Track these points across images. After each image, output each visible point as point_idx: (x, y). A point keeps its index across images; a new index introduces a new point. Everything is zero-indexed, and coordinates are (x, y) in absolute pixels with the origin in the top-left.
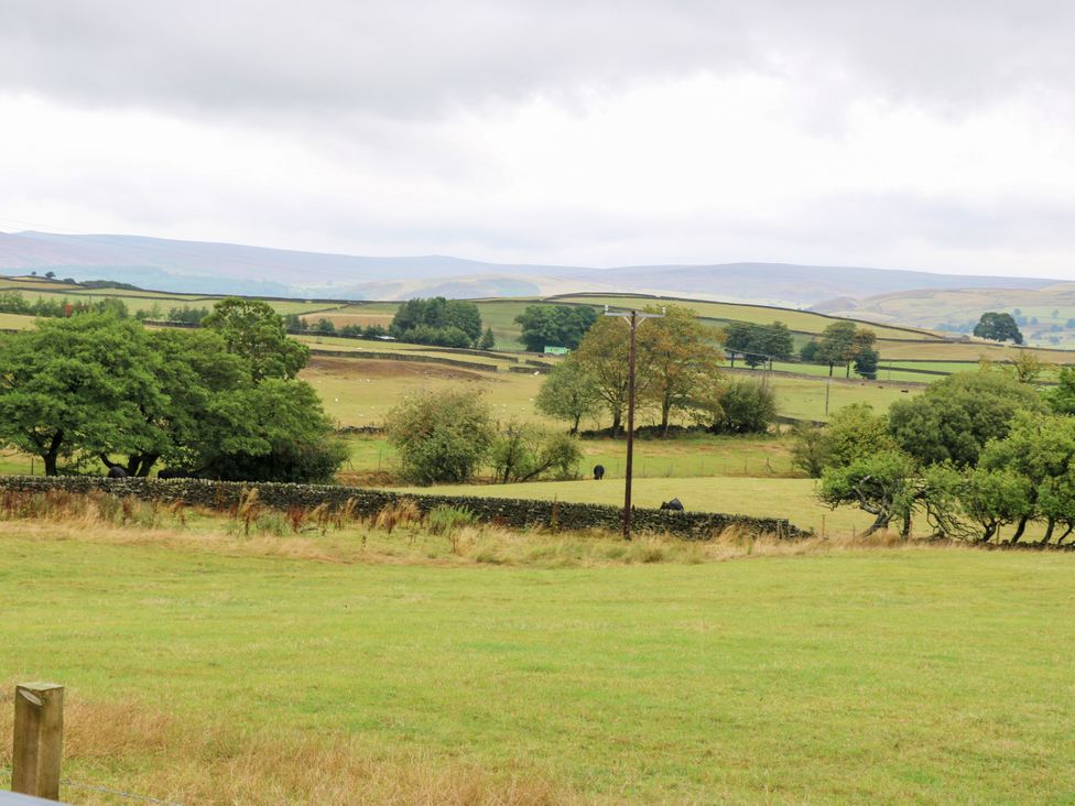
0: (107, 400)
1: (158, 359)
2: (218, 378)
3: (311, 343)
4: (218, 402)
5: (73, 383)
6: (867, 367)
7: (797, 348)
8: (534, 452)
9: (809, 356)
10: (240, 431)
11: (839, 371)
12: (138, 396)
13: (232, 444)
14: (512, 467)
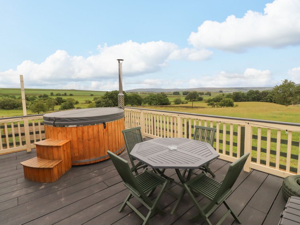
0: (154, 100)
1: (157, 97)
2: (161, 98)
3: (168, 95)
4: (162, 100)
5: (152, 99)
6: (210, 95)
7: (204, 94)
8: (184, 102)
9: (205, 94)
10: (163, 102)
11: (208, 95)
12: (156, 100)
13: (163, 103)
14: (183, 103)
